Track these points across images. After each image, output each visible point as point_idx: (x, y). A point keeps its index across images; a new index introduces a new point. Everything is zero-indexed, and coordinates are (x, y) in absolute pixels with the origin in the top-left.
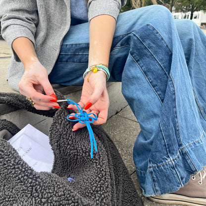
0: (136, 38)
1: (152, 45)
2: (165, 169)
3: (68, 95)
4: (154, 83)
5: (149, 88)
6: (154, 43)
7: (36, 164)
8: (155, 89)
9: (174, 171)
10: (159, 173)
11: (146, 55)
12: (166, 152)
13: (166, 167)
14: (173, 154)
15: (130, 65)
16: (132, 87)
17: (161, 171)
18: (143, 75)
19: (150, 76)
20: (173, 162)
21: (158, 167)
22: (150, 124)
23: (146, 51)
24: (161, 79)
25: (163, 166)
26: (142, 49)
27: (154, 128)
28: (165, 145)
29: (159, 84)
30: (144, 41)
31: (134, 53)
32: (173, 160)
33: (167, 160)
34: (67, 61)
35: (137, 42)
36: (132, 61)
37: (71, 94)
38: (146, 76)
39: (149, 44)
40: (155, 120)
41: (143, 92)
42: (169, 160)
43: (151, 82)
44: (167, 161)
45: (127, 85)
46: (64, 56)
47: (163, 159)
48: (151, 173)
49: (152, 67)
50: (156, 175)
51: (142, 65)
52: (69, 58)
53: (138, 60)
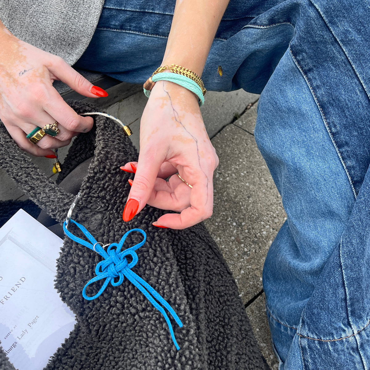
0: (313, 14)
1: (354, 35)
2: (336, 350)
3: (124, 102)
4: (343, 138)
5: (327, 145)
6: (359, 31)
7: (34, 322)
8: (342, 153)
9: (357, 357)
10: (320, 357)
11: (333, 59)
12: (344, 315)
13: (340, 347)
14: (360, 318)
15: (285, 78)
16: (281, 131)
17: (327, 353)
18: (315, 110)
19: (335, 119)
20: (358, 337)
21: (320, 343)
22: (316, 229)
23: (334, 50)
24: (361, 129)
25: (334, 344)
26: (325, 43)
27: (325, 244)
28: (345, 299)
29: (354, 141)
30: (333, 23)
31: (302, 51)
32: (359, 333)
33: (344, 331)
34: (122, 27)
35: (316, 24)
36: (294, 70)
37: (131, 99)
38: (325, 114)
39: (346, 33)
40: (328, 225)
41: (308, 153)
42: (349, 332)
43: (333, 134)
44: (343, 335)
45: (271, 124)
46: (114, 12)
47: (336, 329)
48: (303, 349)
49: (344, 96)
50: (313, 359)
51: (319, 83)
52: (129, 20)
53: (310, 70)
